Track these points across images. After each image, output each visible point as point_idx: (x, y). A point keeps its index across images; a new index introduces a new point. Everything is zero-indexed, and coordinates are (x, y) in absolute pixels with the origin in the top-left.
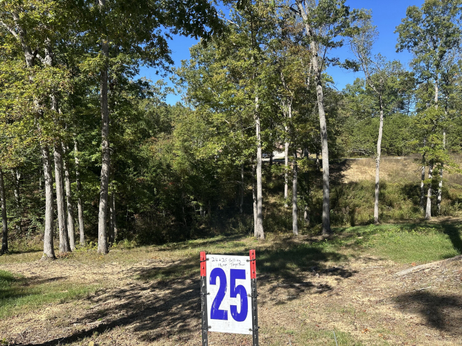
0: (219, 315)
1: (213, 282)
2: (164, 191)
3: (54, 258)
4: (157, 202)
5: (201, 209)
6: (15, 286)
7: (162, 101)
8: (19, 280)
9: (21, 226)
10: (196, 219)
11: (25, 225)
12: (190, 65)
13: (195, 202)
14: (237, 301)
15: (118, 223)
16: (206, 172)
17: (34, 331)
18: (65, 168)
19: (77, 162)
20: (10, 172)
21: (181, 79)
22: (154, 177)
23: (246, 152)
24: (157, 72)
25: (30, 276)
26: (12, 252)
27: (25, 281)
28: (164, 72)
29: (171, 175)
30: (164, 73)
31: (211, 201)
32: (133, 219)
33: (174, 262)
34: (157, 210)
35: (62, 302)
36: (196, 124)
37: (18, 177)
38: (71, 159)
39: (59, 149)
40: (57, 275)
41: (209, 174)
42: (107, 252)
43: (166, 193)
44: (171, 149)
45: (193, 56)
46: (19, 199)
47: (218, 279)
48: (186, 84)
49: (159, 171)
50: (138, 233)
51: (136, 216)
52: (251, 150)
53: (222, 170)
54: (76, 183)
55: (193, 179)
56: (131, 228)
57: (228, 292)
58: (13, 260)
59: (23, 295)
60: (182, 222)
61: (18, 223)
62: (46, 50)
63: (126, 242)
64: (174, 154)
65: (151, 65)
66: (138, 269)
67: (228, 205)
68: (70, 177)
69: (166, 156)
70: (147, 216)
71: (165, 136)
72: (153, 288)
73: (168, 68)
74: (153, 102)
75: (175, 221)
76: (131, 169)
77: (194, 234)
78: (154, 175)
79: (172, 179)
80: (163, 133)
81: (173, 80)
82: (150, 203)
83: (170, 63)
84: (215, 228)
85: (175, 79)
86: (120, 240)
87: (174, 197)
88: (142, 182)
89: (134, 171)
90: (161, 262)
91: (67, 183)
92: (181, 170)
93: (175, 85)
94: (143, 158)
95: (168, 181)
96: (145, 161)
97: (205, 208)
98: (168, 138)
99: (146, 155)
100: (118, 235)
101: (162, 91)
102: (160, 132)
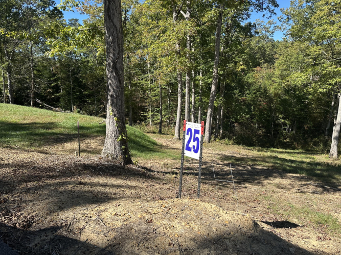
0: (189, 149)
1: (188, 134)
2: (258, 109)
3: (179, 139)
4: (252, 117)
5: (287, 127)
6: (156, 147)
7: (270, 38)
8: (159, 146)
10: (282, 134)
11: (171, 120)
13: (283, 120)
14: (195, 144)
15: (223, 127)
16: (295, 96)
17: (156, 167)
18: (192, 87)
19: (201, 84)
20: (166, 88)
21: (288, 18)
22: (254, 98)
24: (264, 15)
25: (165, 145)
26: (163, 134)
27: (161, 146)
28: (269, 14)
29: (266, 97)
30: (269, 16)
31: (298, 122)
32: (234, 126)
33: (247, 156)
34: (252, 122)
35: (174, 159)
36: (296, 56)
37: (170, 91)
38: (198, 82)
39: (189, 74)
40: (177, 147)
41: (300, 99)
42: (209, 142)
43: (261, 111)
44: (272, 77)
46: (170, 104)
47: (189, 133)
48: (291, 22)
49: (258, 93)
50: (236, 135)
51: (236, 124)
52: (338, 80)
53: (313, 96)
54: (199, 97)
55: (284, 102)
56: (231, 132)
57: (192, 139)
58: (161, 137)
59: (158, 152)
60: (270, 134)
61: (168, 119)
62: (187, 8)
63: (227, 140)
64: (273, 81)
65: (259, 10)
66: (222, 155)
67: (313, 127)
68: (195, 93)
69: (266, 82)
70: (244, 125)
71: (268, 66)
72: (224, 165)
73: (273, 11)
74: (263, 39)
75: (265, 132)
76: (237, 91)
77: (277, 144)
78: (254, 96)
79: (267, 100)
80: (267, 64)
81: (280, 19)
82: (247, 117)
83: (275, 6)
84: (298, 144)
85: (283, 18)
86: (223, 138)
87: (266, 115)
88: (244, 100)
89: (239, 92)
90: (239, 154)
91: (193, 97)
92: (275, 94)
93: (282, 23)
94: (248, 83)
95: (263, 101)
96: (249, 85)
97: (291, 126)
98: (271, 68)
99: (250, 81)
100: (222, 135)
101: (270, 29)
102: (264, 63)
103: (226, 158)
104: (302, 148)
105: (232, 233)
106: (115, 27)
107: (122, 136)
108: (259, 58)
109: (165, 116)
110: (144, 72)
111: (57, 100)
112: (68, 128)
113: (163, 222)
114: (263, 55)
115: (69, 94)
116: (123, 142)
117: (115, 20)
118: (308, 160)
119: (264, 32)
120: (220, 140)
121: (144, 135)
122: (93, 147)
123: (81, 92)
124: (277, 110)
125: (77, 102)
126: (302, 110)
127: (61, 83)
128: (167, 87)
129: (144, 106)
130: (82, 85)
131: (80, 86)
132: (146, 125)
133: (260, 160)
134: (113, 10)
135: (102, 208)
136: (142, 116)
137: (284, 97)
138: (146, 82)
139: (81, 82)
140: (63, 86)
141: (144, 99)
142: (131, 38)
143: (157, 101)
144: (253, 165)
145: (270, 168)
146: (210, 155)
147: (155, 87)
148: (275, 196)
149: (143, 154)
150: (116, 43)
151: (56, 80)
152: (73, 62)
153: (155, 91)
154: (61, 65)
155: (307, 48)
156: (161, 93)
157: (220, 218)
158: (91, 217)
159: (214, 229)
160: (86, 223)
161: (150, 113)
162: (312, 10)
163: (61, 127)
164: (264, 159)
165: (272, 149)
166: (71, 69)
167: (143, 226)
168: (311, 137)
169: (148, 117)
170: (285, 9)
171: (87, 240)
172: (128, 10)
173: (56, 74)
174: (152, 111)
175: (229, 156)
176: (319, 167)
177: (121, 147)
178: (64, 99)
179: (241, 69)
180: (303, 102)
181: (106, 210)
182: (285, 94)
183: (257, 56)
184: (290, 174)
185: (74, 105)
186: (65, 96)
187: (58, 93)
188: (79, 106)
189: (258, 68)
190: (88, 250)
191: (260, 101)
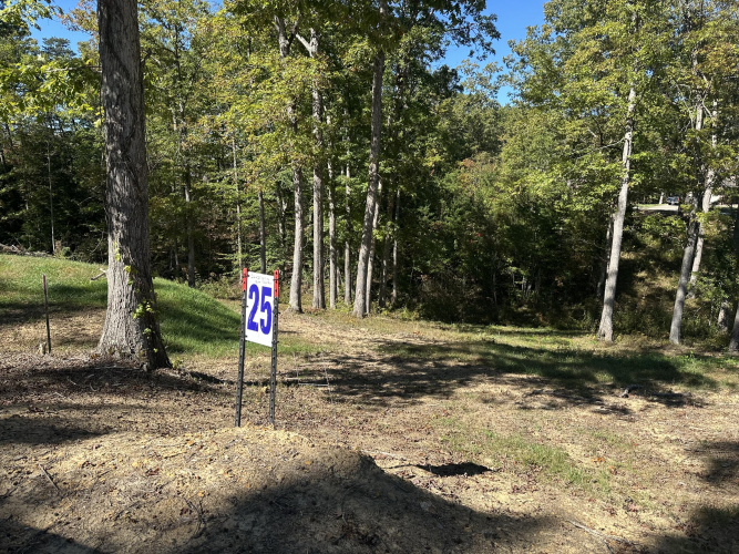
0: (253, 326)
2: (467, 245)
3: (300, 311)
4: (455, 262)
5: (524, 281)
7: (491, 99)
9: (284, 272)
10: (514, 296)
11: (288, 271)
12: (542, 34)
13: (514, 268)
14: (264, 316)
15: (399, 284)
16: (537, 219)
18: (330, 198)
19: (348, 192)
20: (275, 201)
21: (523, 61)
22: (458, 223)
23: (601, 190)
24: (472, 53)
28: (481, 52)
29: (482, 221)
30: (482, 54)
31: (543, 273)
32: (420, 281)
34: (455, 273)
36: (538, 138)
37: (285, 207)
38: (340, 188)
39: (321, 172)
40: (291, 329)
41: (547, 225)
42: (364, 316)
43: (472, 250)
44: (495, 180)
45: (549, 18)
46: (284, 236)
47: (254, 294)
48: (529, 68)
49: (467, 213)
50: (424, 301)
51: (423, 277)
52: (610, 187)
53: (573, 219)
54: (345, 221)
55: (516, 232)
56: (415, 294)
57: (259, 307)
60: (491, 296)
61: (281, 268)
62: (312, 30)
63: (405, 312)
64: (497, 188)
65: (462, 43)
66: (385, 341)
67: (573, 280)
68: (337, 212)
69: (483, 191)
70: (440, 279)
71: (487, 157)
72: (383, 361)
73: (489, 45)
74: (476, 101)
75: (480, 293)
76: (426, 208)
77: (504, 318)
78: (459, 219)
79: (483, 228)
80: (485, 153)
81: (508, 62)
82: (445, 262)
83: (493, 36)
84: (544, 315)
85: (512, 61)
86: (398, 306)
87: (483, 257)
88: (440, 228)
89: (430, 211)
90: (421, 338)
91: (331, 219)
92: (499, 215)
93: (511, 70)
94: (447, 191)
95: (477, 230)
96: (450, 196)
97: (531, 280)
98: (492, 162)
99: (452, 187)
100: (397, 301)
101: (492, 82)
102: (480, 150)
103: (391, 346)
104: (552, 324)
105: (313, 482)
106: (125, 69)
107: (144, 305)
108: (469, 142)
109: (274, 261)
110: (226, 164)
111: (16, 226)
112: (32, 292)
113: (182, 472)
114: (478, 134)
115: (45, 212)
116: (147, 320)
117: (125, 55)
118: (555, 347)
119: (479, 88)
120: (391, 311)
121: (217, 304)
122: (91, 332)
123: (74, 209)
124: (502, 248)
125: (64, 232)
126: (552, 247)
127: (25, 187)
128: (278, 199)
129: (225, 240)
130: (79, 193)
131: (72, 195)
132: (231, 283)
133: (455, 350)
134: (118, 32)
135: (60, 453)
136: (220, 262)
137: (516, 222)
138: (229, 187)
139: (76, 185)
140: (32, 195)
141: (223, 224)
142: (190, 89)
143: (254, 228)
144: (441, 359)
145: (473, 364)
146: (360, 343)
147: (249, 198)
148: (465, 418)
149: (209, 346)
150: (127, 104)
151: (12, 180)
152: (56, 138)
153: (249, 205)
154: (25, 144)
155: (559, 123)
156: (263, 209)
157: (297, 457)
158: (29, 473)
159: (279, 477)
160: (15, 484)
161: (239, 256)
162: (567, 45)
163: (16, 290)
164: (465, 348)
165: (494, 327)
166: (48, 155)
167: (136, 483)
168: (570, 302)
169: (236, 263)
170: (517, 43)
171: (11, 516)
172: (183, 24)
173: (12, 166)
174: (243, 251)
175: (398, 343)
176: (570, 360)
177: (143, 330)
178: (32, 225)
179: (435, 163)
180: (553, 232)
181: (67, 457)
182: (518, 216)
183: (466, 136)
184: (510, 375)
185: (57, 238)
186: (34, 217)
187: (17, 210)
188: (70, 240)
189: (467, 162)
190: (9, 535)
191: (471, 230)
